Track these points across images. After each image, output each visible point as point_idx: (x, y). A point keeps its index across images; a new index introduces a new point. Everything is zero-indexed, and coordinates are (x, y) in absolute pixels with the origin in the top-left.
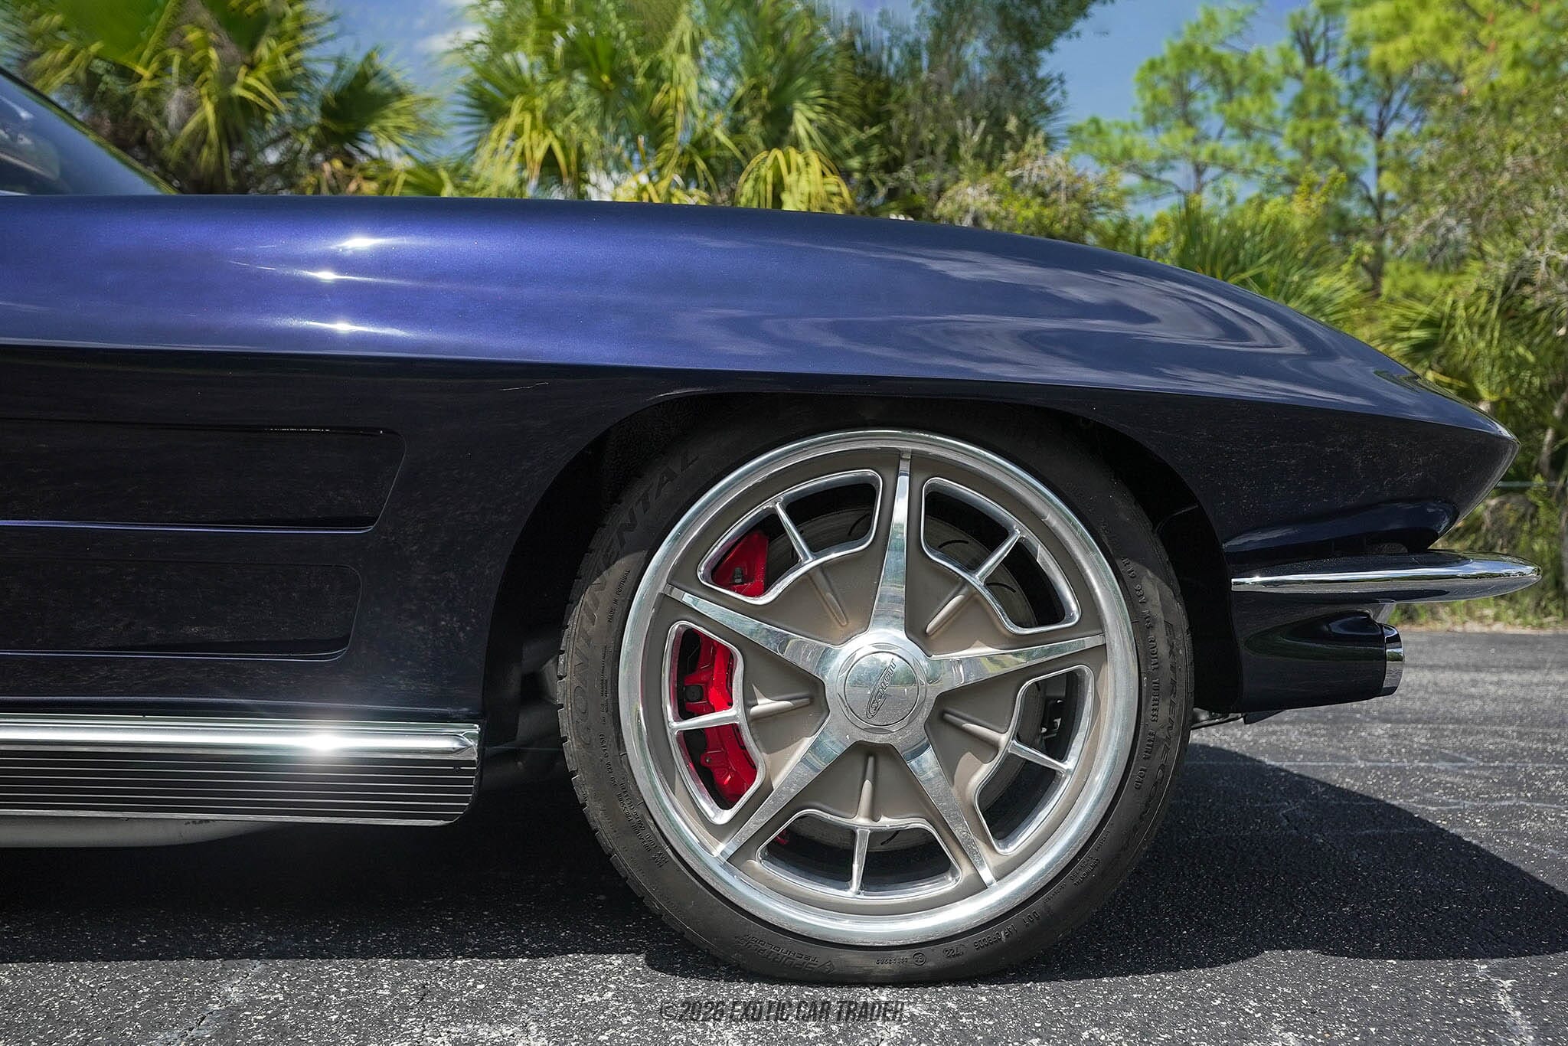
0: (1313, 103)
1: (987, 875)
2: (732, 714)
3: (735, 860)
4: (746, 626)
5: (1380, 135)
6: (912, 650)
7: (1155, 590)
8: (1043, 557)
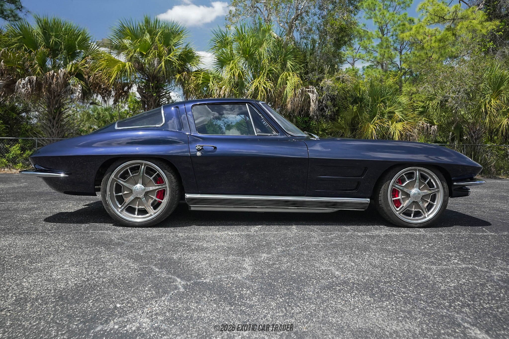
0: (385, 45)
1: (426, 216)
2: (399, 198)
3: (399, 214)
4: (401, 188)
5: (401, 53)
6: (419, 191)
7: (445, 184)
8: (432, 180)
